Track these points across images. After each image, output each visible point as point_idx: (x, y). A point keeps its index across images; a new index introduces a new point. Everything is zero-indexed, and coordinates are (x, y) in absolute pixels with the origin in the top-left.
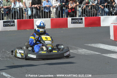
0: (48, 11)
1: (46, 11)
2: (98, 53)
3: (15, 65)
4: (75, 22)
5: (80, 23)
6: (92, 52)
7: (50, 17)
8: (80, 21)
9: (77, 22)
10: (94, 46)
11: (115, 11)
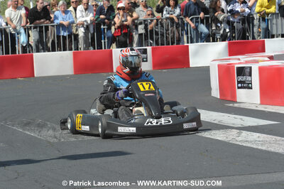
11: (221, 32)
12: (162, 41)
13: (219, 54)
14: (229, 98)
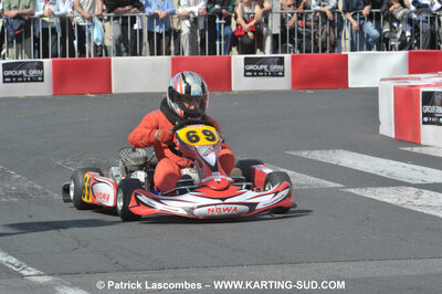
0: (163, 30)
1: (157, 29)
2: (332, 185)
3: (36, 220)
4: (258, 71)
5: (275, 74)
6: (312, 178)
7: (168, 53)
8: (274, 67)
9: (263, 71)
10: (319, 159)
11: (398, 35)
12: (308, 45)
13: (395, 69)
14: (409, 138)
